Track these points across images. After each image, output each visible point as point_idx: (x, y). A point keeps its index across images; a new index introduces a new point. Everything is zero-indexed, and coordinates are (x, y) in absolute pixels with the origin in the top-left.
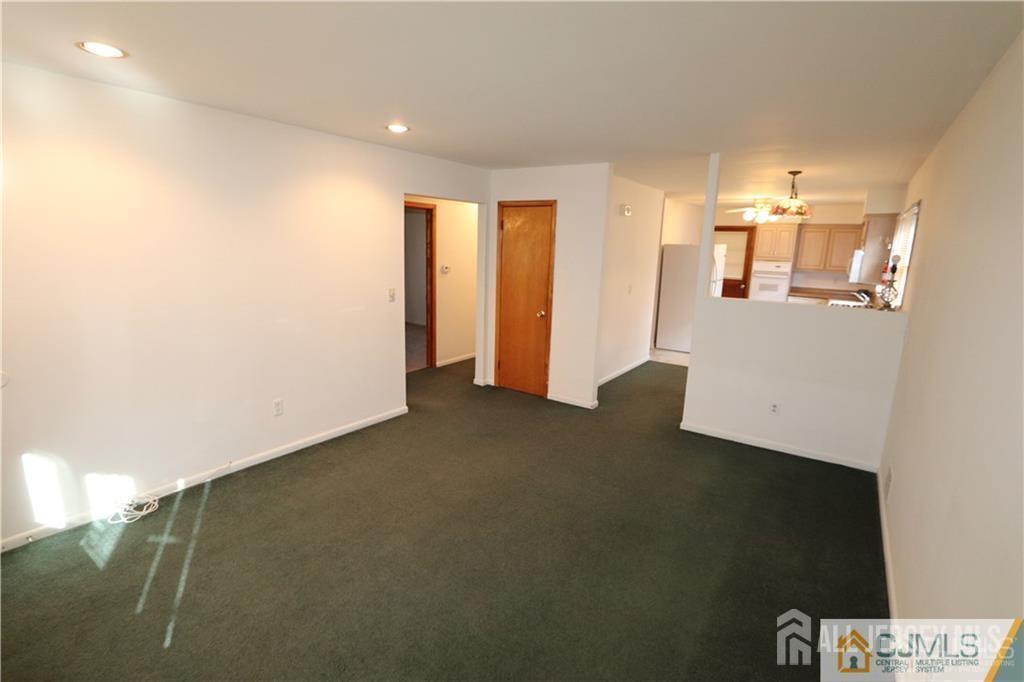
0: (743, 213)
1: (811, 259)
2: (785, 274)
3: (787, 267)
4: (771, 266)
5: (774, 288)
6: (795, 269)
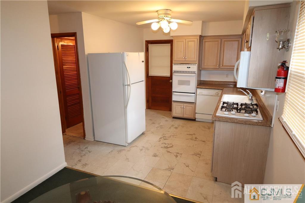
0: (150, 24)
1: (210, 61)
2: (194, 73)
3: (194, 68)
4: (184, 68)
5: (187, 83)
6: (200, 69)
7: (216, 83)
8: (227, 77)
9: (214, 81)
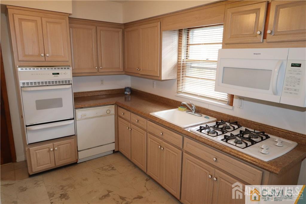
2: (67, 82)
3: (67, 74)
7: (89, 95)
8: (102, 83)
9: (85, 92)
